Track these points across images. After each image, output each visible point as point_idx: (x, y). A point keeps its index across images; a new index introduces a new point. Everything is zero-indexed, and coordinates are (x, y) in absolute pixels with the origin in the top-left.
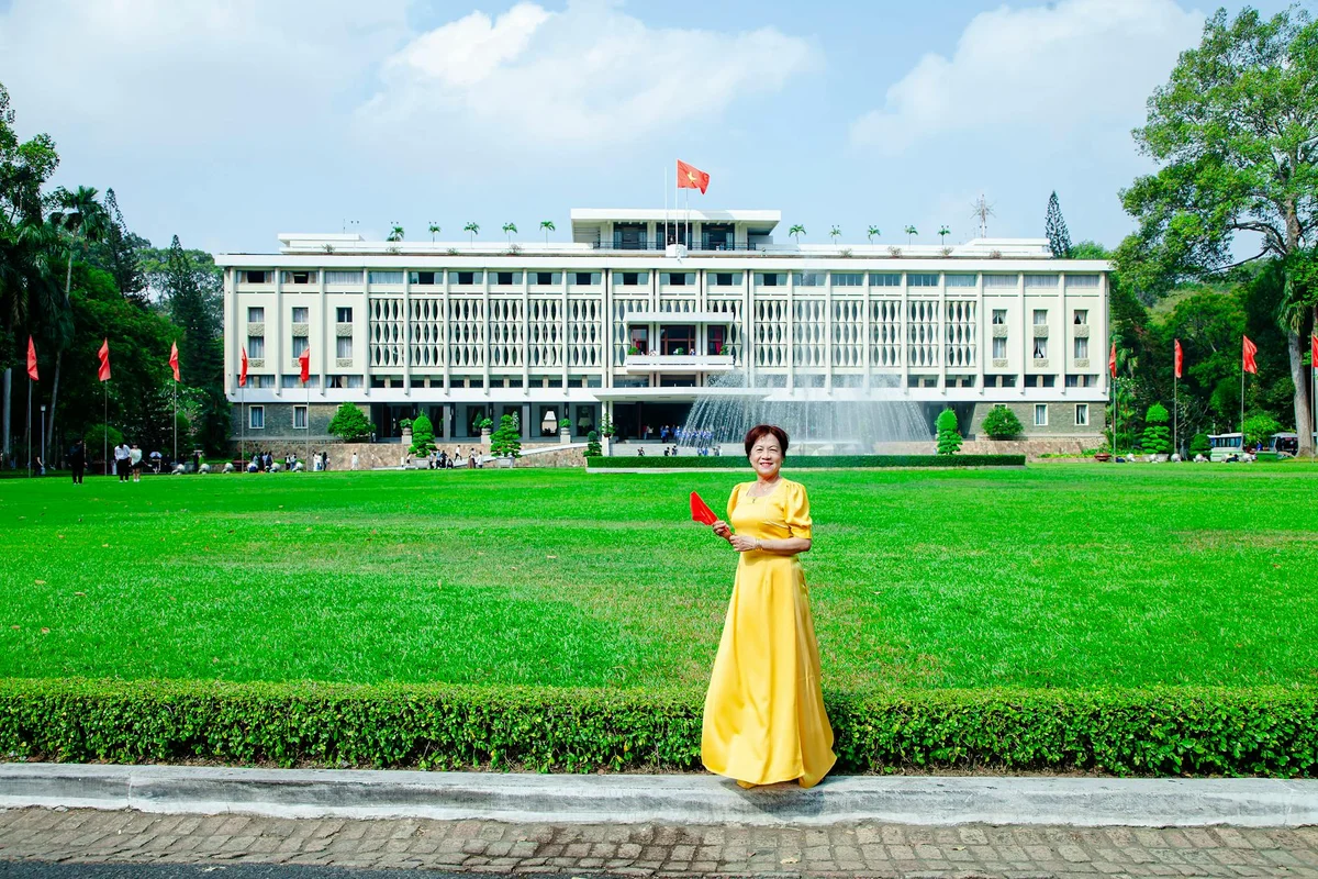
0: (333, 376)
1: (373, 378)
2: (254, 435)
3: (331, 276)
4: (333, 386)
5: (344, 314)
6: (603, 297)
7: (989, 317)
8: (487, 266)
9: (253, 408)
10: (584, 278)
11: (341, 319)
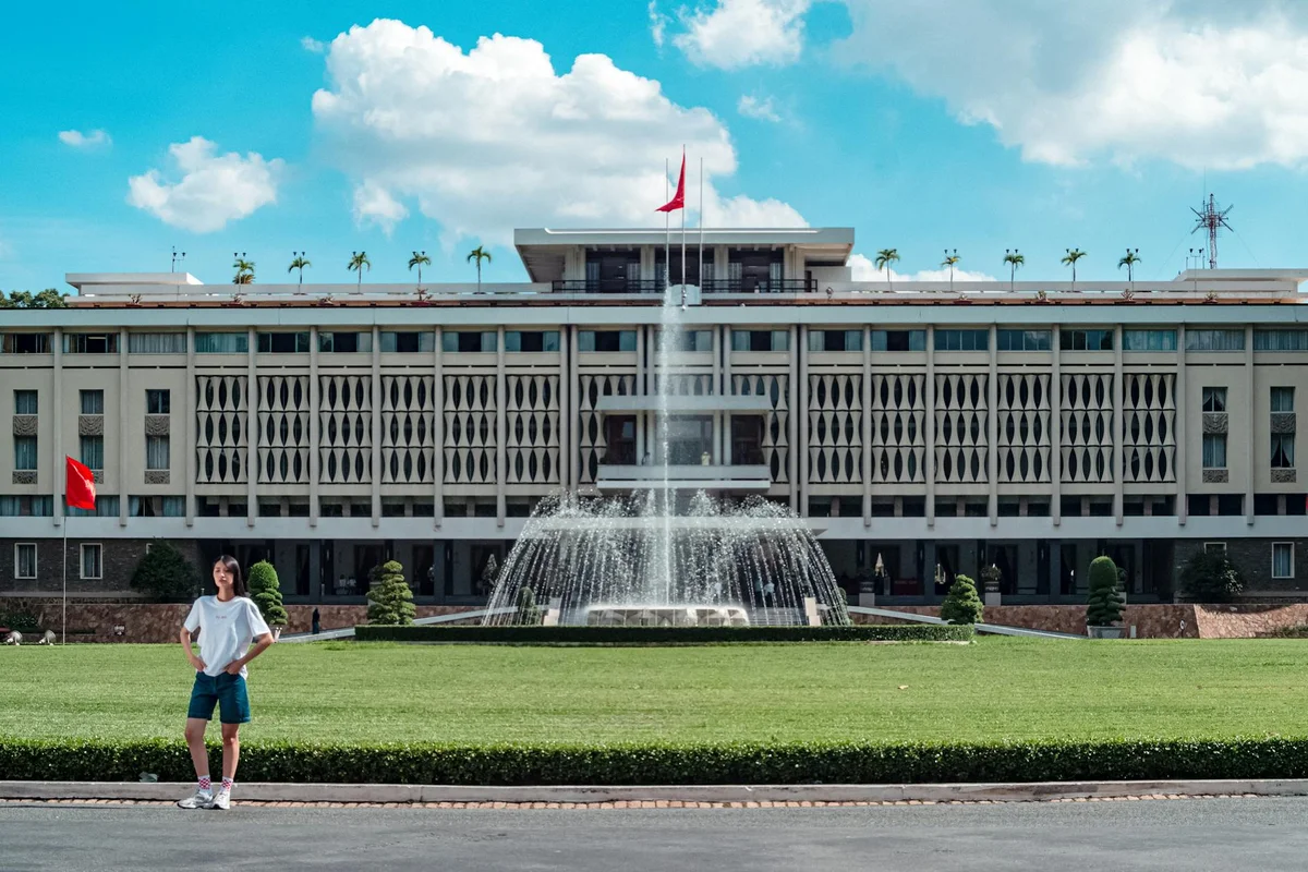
0: (140, 498)
1: (201, 500)
2: (22, 589)
3: (137, 342)
4: (140, 514)
5: (158, 401)
6: (563, 372)
7: (1198, 400)
8: (378, 323)
9: (20, 547)
10: (532, 340)
11: (153, 408)
